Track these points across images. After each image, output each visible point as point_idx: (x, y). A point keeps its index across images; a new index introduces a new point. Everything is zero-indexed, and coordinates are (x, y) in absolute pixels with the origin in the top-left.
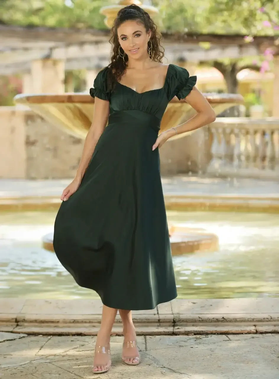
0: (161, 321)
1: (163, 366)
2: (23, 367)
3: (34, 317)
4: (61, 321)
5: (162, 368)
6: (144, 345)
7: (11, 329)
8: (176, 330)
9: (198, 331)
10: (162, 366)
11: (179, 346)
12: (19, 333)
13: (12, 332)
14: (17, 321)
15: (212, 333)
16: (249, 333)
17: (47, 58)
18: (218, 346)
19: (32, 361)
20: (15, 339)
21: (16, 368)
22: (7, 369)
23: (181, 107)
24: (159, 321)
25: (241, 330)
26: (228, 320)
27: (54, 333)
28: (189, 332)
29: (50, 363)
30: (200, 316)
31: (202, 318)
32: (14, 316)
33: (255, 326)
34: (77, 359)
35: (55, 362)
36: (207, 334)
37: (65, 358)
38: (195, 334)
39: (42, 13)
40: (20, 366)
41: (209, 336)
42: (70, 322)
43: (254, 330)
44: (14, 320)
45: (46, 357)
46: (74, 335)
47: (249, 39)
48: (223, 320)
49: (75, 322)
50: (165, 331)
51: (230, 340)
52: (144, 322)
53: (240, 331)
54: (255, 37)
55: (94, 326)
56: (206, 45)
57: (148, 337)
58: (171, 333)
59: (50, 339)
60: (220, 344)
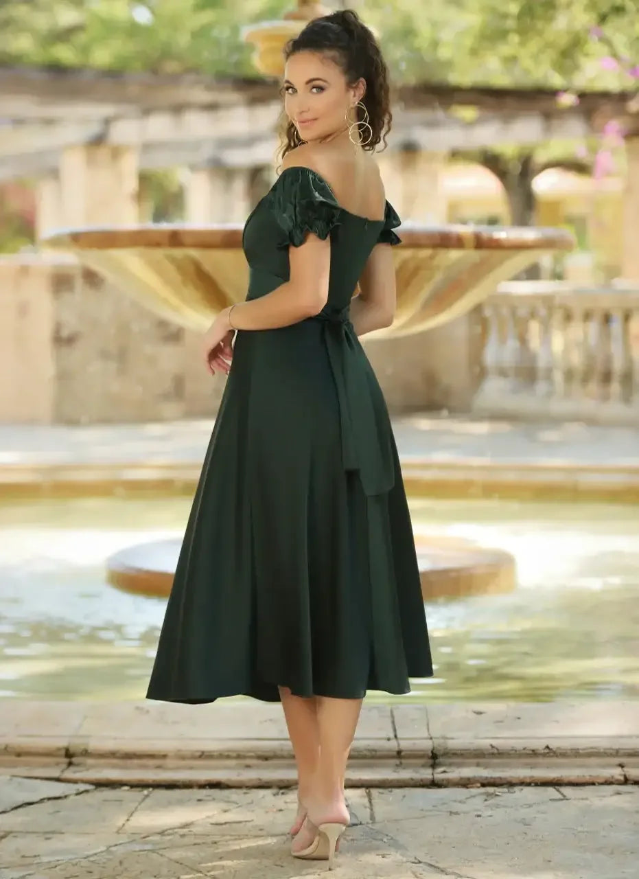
0: (403, 754)
1: (415, 858)
2: (93, 862)
3: (109, 745)
4: (170, 754)
5: (413, 863)
6: (368, 810)
7: (55, 773)
8: (439, 775)
9: (491, 778)
10: (414, 860)
11: (449, 814)
12: (75, 782)
13: (58, 780)
14: (69, 754)
15: (523, 783)
16: (608, 783)
17: (98, 141)
18: (538, 812)
19: (110, 847)
20: (66, 797)
21: (74, 862)
22: (56, 866)
23: (431, 258)
24: (399, 754)
25: (590, 776)
26: (559, 751)
27: (155, 783)
28: (469, 779)
29: (153, 851)
30: (494, 742)
31: (499, 748)
32: (63, 743)
33: (621, 766)
34: (215, 843)
35: (165, 849)
36: (511, 784)
37: (186, 840)
38: (483, 785)
39: (82, 38)
40: (85, 858)
41: (516, 789)
42: (193, 757)
43: (621, 775)
44: (63, 752)
45: (144, 838)
46: (202, 786)
47: (567, 100)
48: (548, 753)
49: (203, 756)
50: (414, 778)
51: (565, 798)
52: (364, 757)
53: (587, 779)
54: (582, 96)
55: (248, 766)
56: (468, 113)
57: (374, 792)
58: (429, 783)
59: (147, 796)
60: (542, 808)
